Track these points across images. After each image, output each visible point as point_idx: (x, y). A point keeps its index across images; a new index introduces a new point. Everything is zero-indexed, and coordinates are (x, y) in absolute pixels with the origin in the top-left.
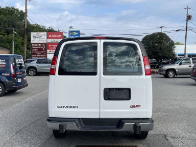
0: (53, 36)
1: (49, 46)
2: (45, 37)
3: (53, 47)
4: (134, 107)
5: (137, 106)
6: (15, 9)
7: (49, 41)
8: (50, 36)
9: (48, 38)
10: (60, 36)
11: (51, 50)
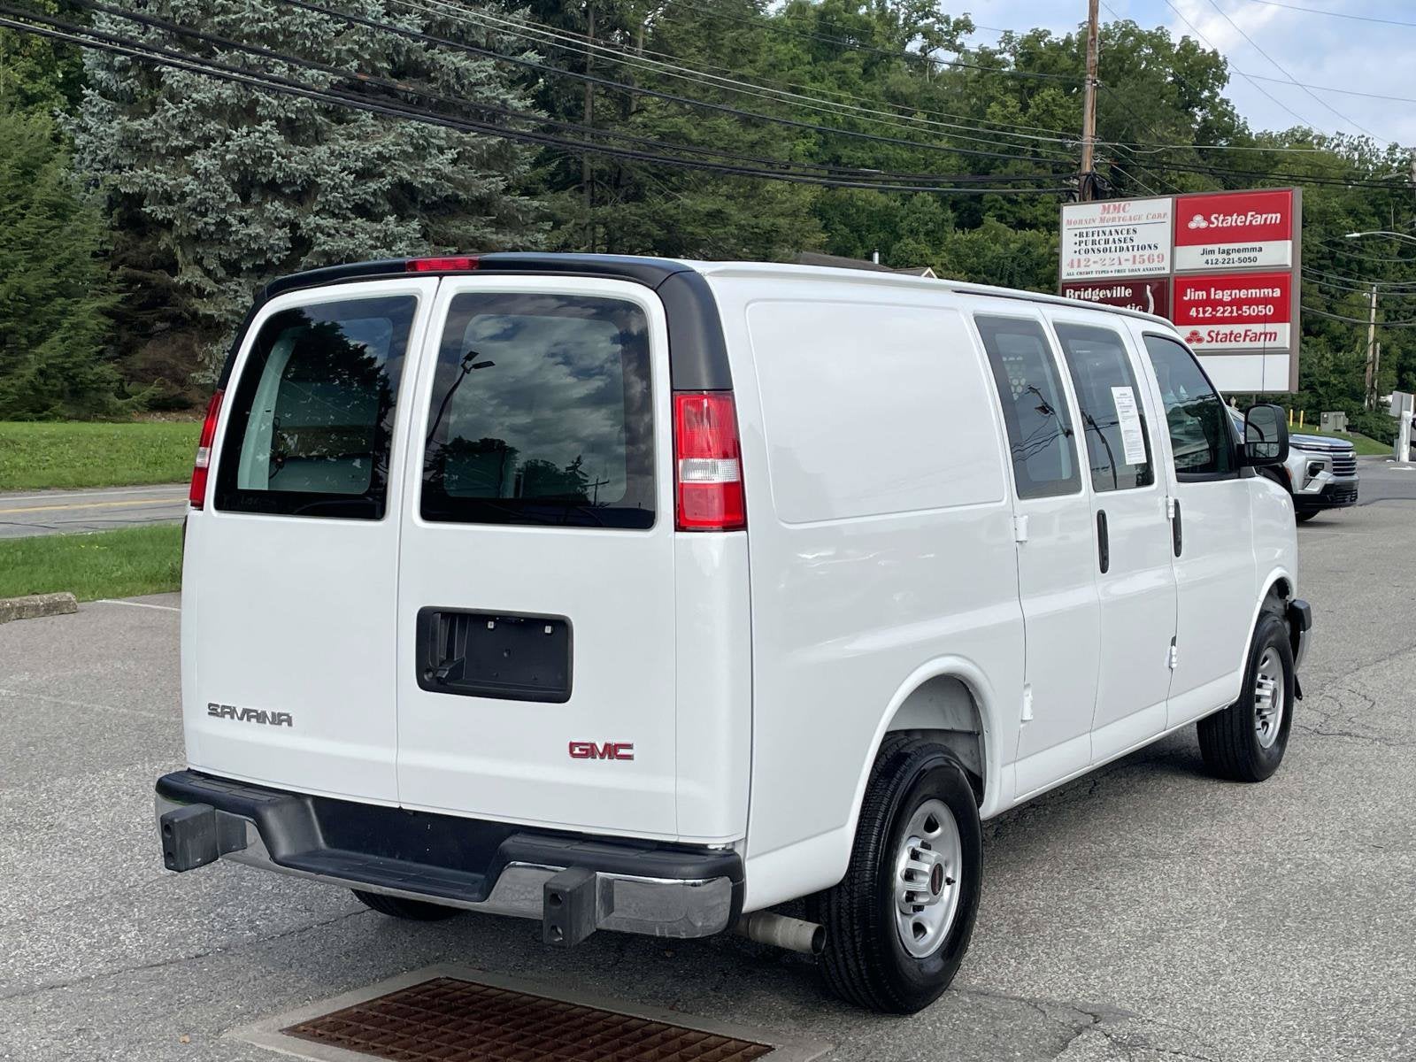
0: (1218, 221)
1: (1190, 295)
2: (1162, 234)
3: (1215, 304)
4: (589, 751)
5: (611, 751)
6: (1141, 38)
7: (1192, 258)
8: (1198, 222)
9: (1182, 236)
10: (1275, 218)
11: (1203, 330)
